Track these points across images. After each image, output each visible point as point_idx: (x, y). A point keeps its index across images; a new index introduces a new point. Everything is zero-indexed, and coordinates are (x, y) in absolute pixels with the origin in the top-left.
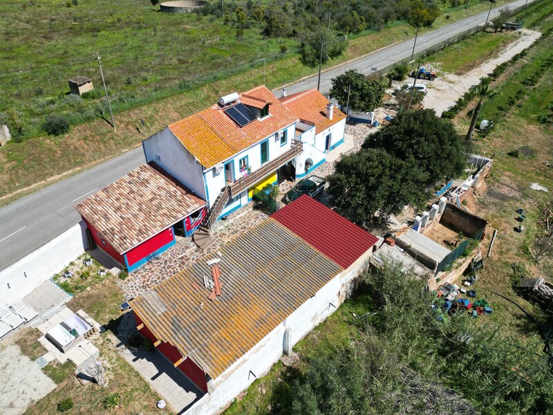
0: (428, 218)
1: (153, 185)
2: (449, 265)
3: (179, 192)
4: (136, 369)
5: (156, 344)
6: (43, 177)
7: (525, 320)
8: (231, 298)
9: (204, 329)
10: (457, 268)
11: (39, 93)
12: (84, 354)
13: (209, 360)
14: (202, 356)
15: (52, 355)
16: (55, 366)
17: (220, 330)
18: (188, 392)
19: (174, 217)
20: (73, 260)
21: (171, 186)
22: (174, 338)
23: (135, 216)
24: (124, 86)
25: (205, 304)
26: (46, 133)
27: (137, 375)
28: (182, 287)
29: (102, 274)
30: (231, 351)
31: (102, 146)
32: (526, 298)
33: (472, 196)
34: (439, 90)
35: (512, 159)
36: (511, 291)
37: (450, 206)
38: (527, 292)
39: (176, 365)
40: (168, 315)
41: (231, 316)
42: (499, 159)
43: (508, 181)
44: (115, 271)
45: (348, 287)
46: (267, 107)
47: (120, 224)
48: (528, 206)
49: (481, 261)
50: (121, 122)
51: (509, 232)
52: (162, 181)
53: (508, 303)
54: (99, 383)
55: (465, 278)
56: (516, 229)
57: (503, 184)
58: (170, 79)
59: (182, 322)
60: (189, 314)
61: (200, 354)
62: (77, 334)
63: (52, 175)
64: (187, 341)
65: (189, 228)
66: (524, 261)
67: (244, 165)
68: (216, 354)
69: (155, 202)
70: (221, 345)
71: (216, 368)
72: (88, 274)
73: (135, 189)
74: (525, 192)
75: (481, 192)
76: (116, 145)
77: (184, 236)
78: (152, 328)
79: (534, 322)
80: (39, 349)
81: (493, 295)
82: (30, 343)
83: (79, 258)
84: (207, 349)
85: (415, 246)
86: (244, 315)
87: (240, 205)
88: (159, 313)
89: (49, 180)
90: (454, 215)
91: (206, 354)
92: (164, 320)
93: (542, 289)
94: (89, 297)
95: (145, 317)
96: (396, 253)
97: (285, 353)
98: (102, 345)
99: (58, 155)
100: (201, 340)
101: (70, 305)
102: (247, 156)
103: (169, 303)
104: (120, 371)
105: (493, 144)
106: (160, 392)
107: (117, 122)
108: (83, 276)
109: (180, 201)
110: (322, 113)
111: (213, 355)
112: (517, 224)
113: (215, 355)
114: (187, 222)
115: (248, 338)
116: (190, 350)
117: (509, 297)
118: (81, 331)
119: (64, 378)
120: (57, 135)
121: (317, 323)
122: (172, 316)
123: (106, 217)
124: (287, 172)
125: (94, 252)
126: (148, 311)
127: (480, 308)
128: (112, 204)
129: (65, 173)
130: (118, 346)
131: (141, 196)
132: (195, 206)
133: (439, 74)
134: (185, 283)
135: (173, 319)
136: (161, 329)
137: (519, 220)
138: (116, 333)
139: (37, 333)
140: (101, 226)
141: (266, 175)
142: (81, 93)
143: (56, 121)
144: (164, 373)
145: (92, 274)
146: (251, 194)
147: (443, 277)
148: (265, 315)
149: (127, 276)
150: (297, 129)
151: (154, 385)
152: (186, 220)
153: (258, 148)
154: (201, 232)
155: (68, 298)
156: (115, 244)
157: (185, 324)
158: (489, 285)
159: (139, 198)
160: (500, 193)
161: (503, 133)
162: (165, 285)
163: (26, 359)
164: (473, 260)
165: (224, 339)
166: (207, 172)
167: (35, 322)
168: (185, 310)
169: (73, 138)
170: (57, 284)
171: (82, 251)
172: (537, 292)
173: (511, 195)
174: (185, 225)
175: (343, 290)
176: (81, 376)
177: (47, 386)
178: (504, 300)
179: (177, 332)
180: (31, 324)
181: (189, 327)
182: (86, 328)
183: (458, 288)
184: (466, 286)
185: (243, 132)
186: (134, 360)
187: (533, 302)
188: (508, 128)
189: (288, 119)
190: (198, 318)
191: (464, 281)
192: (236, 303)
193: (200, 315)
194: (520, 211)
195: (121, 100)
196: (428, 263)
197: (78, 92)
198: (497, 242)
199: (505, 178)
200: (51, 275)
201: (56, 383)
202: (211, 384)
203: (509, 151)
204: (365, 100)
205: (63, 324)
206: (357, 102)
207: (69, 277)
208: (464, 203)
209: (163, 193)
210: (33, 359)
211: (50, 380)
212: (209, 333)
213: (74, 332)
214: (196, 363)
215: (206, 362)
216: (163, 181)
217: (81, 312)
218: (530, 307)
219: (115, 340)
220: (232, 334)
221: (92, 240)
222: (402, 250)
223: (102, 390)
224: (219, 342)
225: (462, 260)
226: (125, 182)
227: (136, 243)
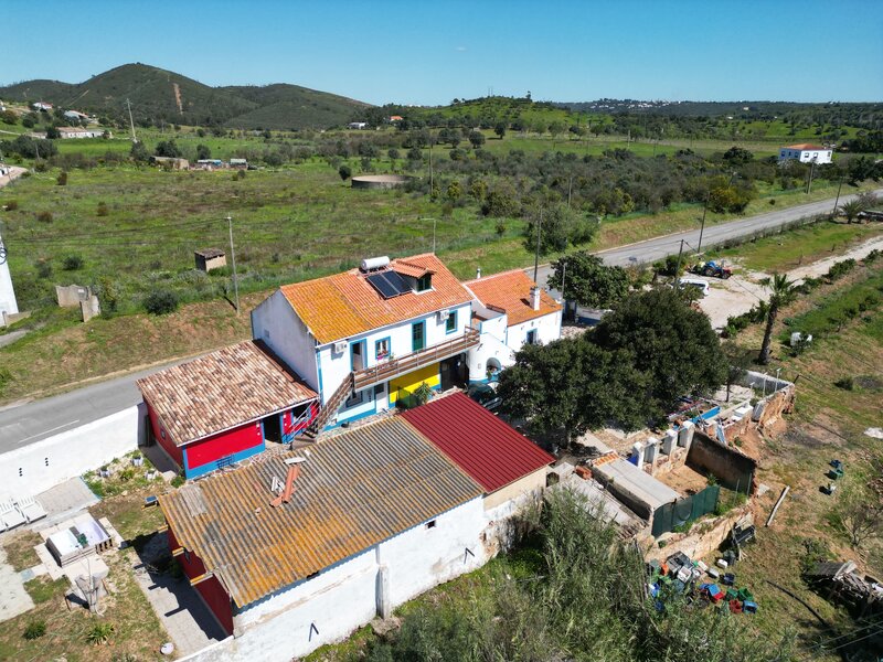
0: (657, 449)
1: (249, 368)
2: (683, 522)
3: (284, 379)
4: (150, 599)
5: (177, 552)
6: (126, 366)
7: (817, 631)
8: (303, 508)
9: (249, 542)
10: (701, 532)
11: (157, 266)
12: (86, 569)
13: (242, 581)
14: (234, 575)
15: (47, 568)
16: (42, 582)
17: (271, 547)
18: (210, 638)
19: (266, 408)
20: (119, 456)
21: (275, 371)
22: (203, 548)
23: (213, 402)
24: (268, 264)
25: (263, 511)
26: (146, 311)
27: (149, 607)
28: (239, 486)
29: (150, 476)
30: (278, 574)
31: (215, 333)
32: (824, 595)
33: (755, 435)
34: (734, 292)
35: (840, 392)
36: (798, 581)
37: (700, 438)
38: (823, 584)
39: (194, 582)
40: (206, 518)
41: (295, 530)
42: (816, 390)
43: (826, 421)
44: (169, 476)
45: (503, 531)
46: (428, 276)
47: (189, 409)
48: (852, 458)
49: (750, 530)
50: (249, 305)
51: (809, 492)
52: (264, 363)
53: (789, 599)
54: (92, 608)
55: (721, 555)
56: (822, 489)
57: (815, 424)
58: (332, 258)
59: (222, 529)
60: (236, 520)
61: (232, 571)
62: (86, 542)
63: (138, 363)
64: (220, 554)
65: (288, 431)
66: (829, 537)
67: (383, 346)
68: (255, 574)
69: (246, 388)
70: (266, 565)
71: (248, 592)
72: (131, 474)
73: (224, 369)
74: (852, 439)
75: (774, 433)
76: (235, 333)
77: (281, 442)
78: (178, 530)
79: (832, 634)
80: (31, 559)
81: (766, 585)
82: (21, 552)
83: (127, 455)
84: (244, 567)
85: (621, 481)
86: (313, 531)
87: (374, 411)
88: (194, 514)
89: (132, 369)
90: (707, 452)
91: (240, 572)
92: (197, 524)
93: (850, 580)
94: (123, 503)
95: (174, 517)
96: (591, 489)
97: (379, 613)
98: (116, 564)
99: (154, 340)
100: (240, 555)
101: (92, 510)
102: (389, 338)
103: (214, 503)
104: (127, 599)
105: (810, 368)
106: (171, 633)
107: (244, 305)
108: (125, 476)
109: (281, 390)
110: (524, 301)
111: (249, 576)
112: (825, 482)
113: (253, 576)
114: (286, 421)
115: (309, 561)
116: (219, 565)
117: (793, 591)
118: (94, 540)
119: (49, 598)
120: (160, 314)
121: (444, 577)
122: (211, 520)
123: (173, 398)
124: (454, 369)
125: (149, 450)
126: (180, 509)
127: (739, 603)
128: (186, 384)
129: (155, 363)
130: (136, 568)
131: (230, 378)
132: (299, 396)
133: (738, 272)
134: (245, 482)
135: (210, 524)
136: (189, 534)
137: (832, 476)
138: (139, 552)
139: (37, 538)
140: (162, 408)
141: (415, 369)
142: (208, 268)
143: (162, 295)
144: (186, 610)
145: (136, 476)
146: (394, 396)
147: (673, 541)
148: (344, 535)
149: (182, 483)
150: (474, 315)
152: (285, 416)
153: (408, 330)
154: (305, 437)
155: (94, 501)
156: (173, 432)
157: (225, 532)
158: (761, 570)
159: (225, 380)
160: (808, 437)
161: (829, 354)
162: (216, 482)
163: (10, 568)
164: (735, 524)
165: (274, 557)
166: (323, 348)
167: (39, 524)
168: (232, 515)
169: (178, 319)
170: (87, 483)
171: (134, 446)
172: (839, 584)
173: (828, 441)
174: (283, 425)
175: (491, 532)
176: (72, 598)
177: (22, 603)
178: (783, 594)
179: (210, 539)
180: (34, 527)
181: (230, 536)
182: (102, 538)
183: (705, 567)
184: (721, 567)
185: (387, 305)
186: (151, 588)
187: (836, 602)
188: (841, 349)
189: (459, 297)
190: (246, 526)
191: (717, 559)
192: (308, 514)
193: (250, 523)
194: (835, 464)
195: (256, 278)
196: (637, 508)
197: (204, 268)
198: (786, 505)
199: (821, 416)
200: (84, 472)
201: (36, 602)
203: (837, 381)
204: (598, 292)
205: (74, 530)
206: (586, 293)
207: (106, 476)
208: (738, 442)
209: (261, 377)
210: (17, 571)
211: (28, 598)
212: (255, 547)
213: (82, 539)
214: (222, 582)
215: (236, 583)
216: (266, 362)
217: (105, 521)
218: (829, 611)
219: (134, 558)
220: (288, 553)
221: (151, 432)
222: (601, 486)
223: (94, 619)
224: (265, 561)
225: (712, 520)
226: (213, 359)
227: (202, 434)
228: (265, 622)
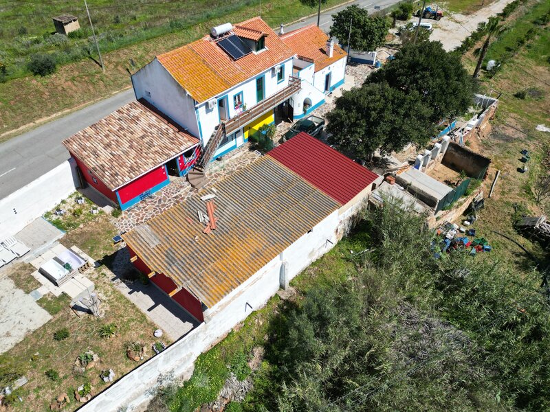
0: (430, 157)
1: (143, 122)
2: (449, 204)
3: (171, 130)
4: (132, 301)
5: (151, 275)
6: (32, 120)
7: (524, 258)
8: (227, 232)
9: (199, 262)
10: (457, 207)
11: (23, 32)
12: (79, 288)
13: (205, 290)
14: (198, 286)
15: (46, 288)
16: (49, 299)
17: (215, 262)
18: (184, 322)
19: (167, 155)
20: (65, 197)
21: (163, 124)
22: (169, 270)
23: (126, 153)
24: (112, 25)
25: (200, 237)
26: (32, 73)
27: (134, 306)
28: (175, 221)
29: (95, 211)
30: (227, 281)
31: (91, 87)
32: (526, 236)
33: (476, 137)
34: (445, 30)
35: (518, 101)
36: (511, 230)
37: (453, 146)
38: (528, 231)
39: (171, 295)
40: (162, 247)
41: (227, 249)
42: (505, 101)
43: (513, 123)
44: (108, 209)
45: (346, 225)
46: (262, 39)
47: (111, 161)
48: (532, 147)
49: (482, 201)
50: (110, 62)
51: (512, 173)
52: (153, 118)
53: (507, 241)
54: (95, 314)
55: (465, 218)
56: (519, 170)
57: (507, 125)
58: (160, 17)
59: (176, 254)
60: (184, 247)
61: (196, 284)
62: (70, 268)
63: (40, 117)
64: (182, 273)
65: (183, 167)
66: (526, 200)
67: (238, 98)
68: (212, 284)
69: (146, 140)
70: (216, 276)
71: (212, 297)
72: (80, 211)
73: (125, 126)
74: (530, 134)
75: (485, 134)
76: (106, 86)
77: (178, 176)
78: (146, 260)
79: (533, 259)
80: (33, 283)
81: (493, 234)
82: (24, 278)
83: (70, 197)
84: (202, 280)
85: (416, 184)
86: (239, 248)
87: (235, 147)
88: (153, 246)
89: (38, 122)
90: (457, 155)
91: (201, 284)
92: (157, 253)
93: (543, 227)
94: (82, 233)
95: (139, 249)
96: (396, 191)
97: (282, 287)
98: (97, 279)
99: (45, 97)
100: (196, 271)
101: (62, 241)
102: (242, 92)
103: (163, 236)
104: (116, 303)
105: (500, 85)
106: (157, 322)
107: (106, 62)
108: (76, 214)
109: (172, 139)
110: (322, 50)
111: (208, 286)
112: (520, 165)
113: (211, 285)
114: (180, 161)
115: (244, 269)
116: (185, 281)
117: (508, 236)
118: (75, 265)
119: (59, 310)
120: (44, 75)
121: (314, 259)
122: (166, 249)
123: (95, 153)
124: (284, 112)
125: (86, 191)
126: (141, 244)
127: (480, 246)
128: (102, 141)
129: (54, 115)
130: (113, 280)
131: (132, 133)
132: (188, 144)
133: (446, 14)
134: (178, 217)
135: (167, 252)
136: (154, 260)
137: (523, 160)
138: (111, 268)
139: (31, 268)
140: (91, 162)
141: (262, 114)
142: (67, 33)
143: (42, 60)
144: (160, 305)
145: (84, 212)
146: (246, 134)
147: (443, 215)
148: (261, 248)
149: (120, 214)
150: (295, 67)
151: (151, 316)
152: (179, 158)
153: (253, 84)
154: (196, 171)
155: (61, 235)
156: (106, 180)
157: (179, 256)
158: (489, 225)
159: (129, 135)
160: (504, 135)
161: (510, 74)
162: (159, 220)
163: (20, 292)
164: (474, 199)
165: (220, 270)
166: (200, 106)
167: (27, 257)
168: (180, 243)
169: (60, 78)
170: (49, 221)
171: (73, 189)
172: (537, 230)
173: (516, 136)
174: (179, 164)
175: (341, 227)
176: (76, 308)
177: (42, 317)
178: (504, 238)
179: (171, 263)
180: (24, 259)
181: (184, 259)
182: (80, 263)
183: (457, 227)
184: (466, 226)
185: (238, 65)
186: (130, 293)
187: (533, 240)
188: (516, 69)
189: (285, 54)
190: (193, 251)
191: (463, 221)
192: (231, 236)
193: (195, 248)
194: (524, 152)
195: (109, 39)
196: (428, 201)
197: (63, 32)
198: (500, 183)
199: (510, 119)
200: (43, 212)
201: (52, 314)
202: (206, 313)
203: (516, 93)
204: (367, 38)
205: (56, 259)
206: (359, 40)
207: (61, 215)
208: (467, 143)
209: (154, 130)
210: (28, 292)
211: (45, 312)
212: (204, 264)
213: (67, 266)
214: (191, 293)
215: (201, 292)
216: (154, 118)
217: (75, 248)
218: (529, 245)
219: (110, 274)
220: (228, 266)
221: (83, 178)
222: (402, 188)
223: (99, 320)
224: (215, 273)
225: (463, 199)
226: (114, 118)
227: (128, 180)
228: (221, 310)
